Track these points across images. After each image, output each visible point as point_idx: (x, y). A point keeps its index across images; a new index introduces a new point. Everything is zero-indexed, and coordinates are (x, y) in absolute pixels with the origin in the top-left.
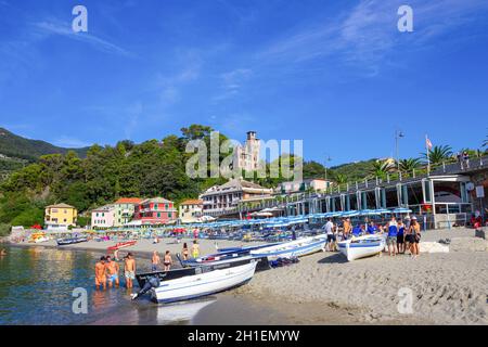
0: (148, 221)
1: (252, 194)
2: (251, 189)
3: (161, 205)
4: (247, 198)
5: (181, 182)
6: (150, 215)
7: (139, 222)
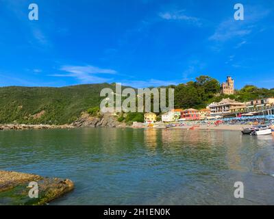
0: (188, 118)
1: (235, 105)
2: (235, 103)
3: (193, 112)
4: (233, 107)
5: (198, 102)
6: (188, 116)
7: (184, 119)
